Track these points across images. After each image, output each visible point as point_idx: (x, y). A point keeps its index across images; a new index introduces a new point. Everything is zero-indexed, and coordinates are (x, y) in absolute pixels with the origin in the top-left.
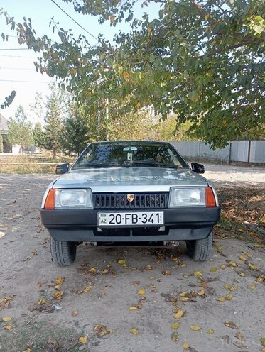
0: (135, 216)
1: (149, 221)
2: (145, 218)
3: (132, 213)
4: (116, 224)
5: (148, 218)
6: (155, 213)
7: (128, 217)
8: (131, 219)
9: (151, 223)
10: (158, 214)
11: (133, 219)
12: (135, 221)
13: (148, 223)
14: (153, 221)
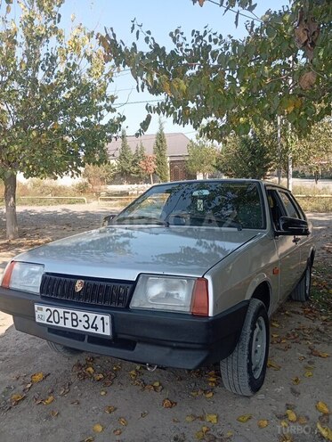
0: (74, 317)
1: (92, 327)
2: (87, 321)
3: (71, 311)
4: (54, 324)
5: (91, 322)
6: (100, 316)
7: (67, 315)
8: (70, 319)
9: (93, 331)
10: (102, 319)
11: (73, 320)
12: (75, 323)
13: (91, 330)
14: (96, 328)
